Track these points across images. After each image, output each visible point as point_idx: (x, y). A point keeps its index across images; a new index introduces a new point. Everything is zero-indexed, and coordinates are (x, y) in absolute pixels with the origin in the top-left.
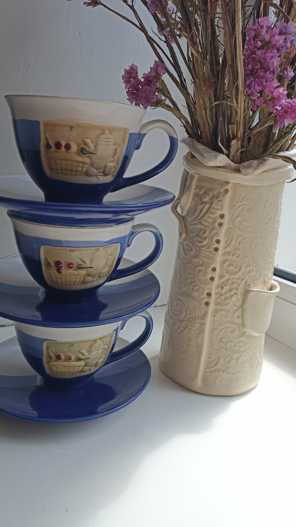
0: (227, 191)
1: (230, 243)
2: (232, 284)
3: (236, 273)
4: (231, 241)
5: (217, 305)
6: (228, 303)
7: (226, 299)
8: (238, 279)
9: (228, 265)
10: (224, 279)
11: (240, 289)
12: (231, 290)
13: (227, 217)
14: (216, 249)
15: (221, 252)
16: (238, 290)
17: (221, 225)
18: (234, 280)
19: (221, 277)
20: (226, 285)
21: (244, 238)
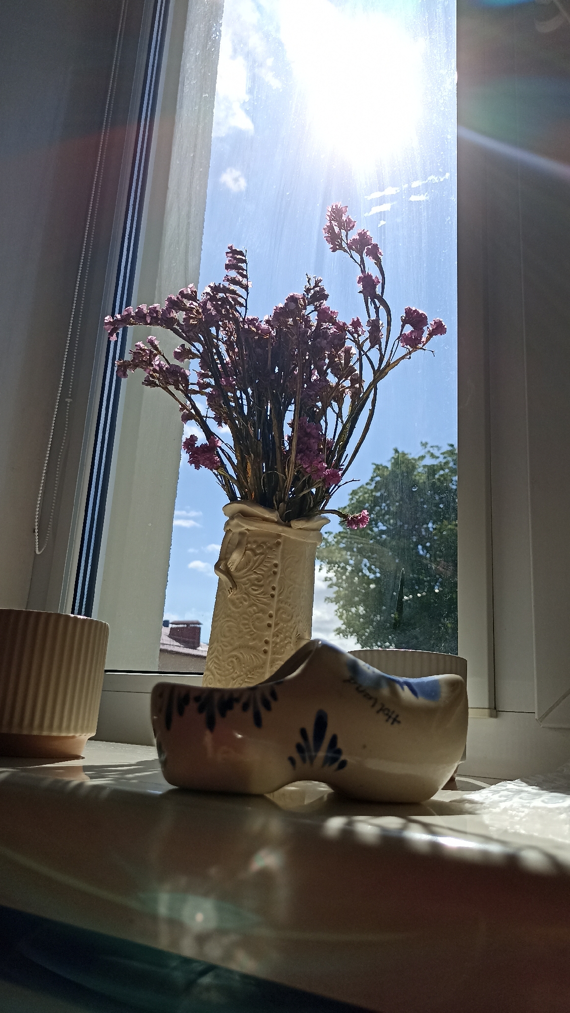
0: (278, 544)
1: (282, 592)
2: (286, 632)
3: (289, 621)
4: (283, 590)
5: (274, 654)
6: (284, 651)
7: (282, 647)
8: (291, 627)
9: (282, 613)
10: (279, 627)
11: (292, 638)
12: (286, 638)
13: (280, 567)
14: (273, 596)
15: (276, 598)
16: (291, 638)
17: (275, 573)
18: (288, 628)
19: (277, 624)
20: (281, 633)
21: (294, 588)
